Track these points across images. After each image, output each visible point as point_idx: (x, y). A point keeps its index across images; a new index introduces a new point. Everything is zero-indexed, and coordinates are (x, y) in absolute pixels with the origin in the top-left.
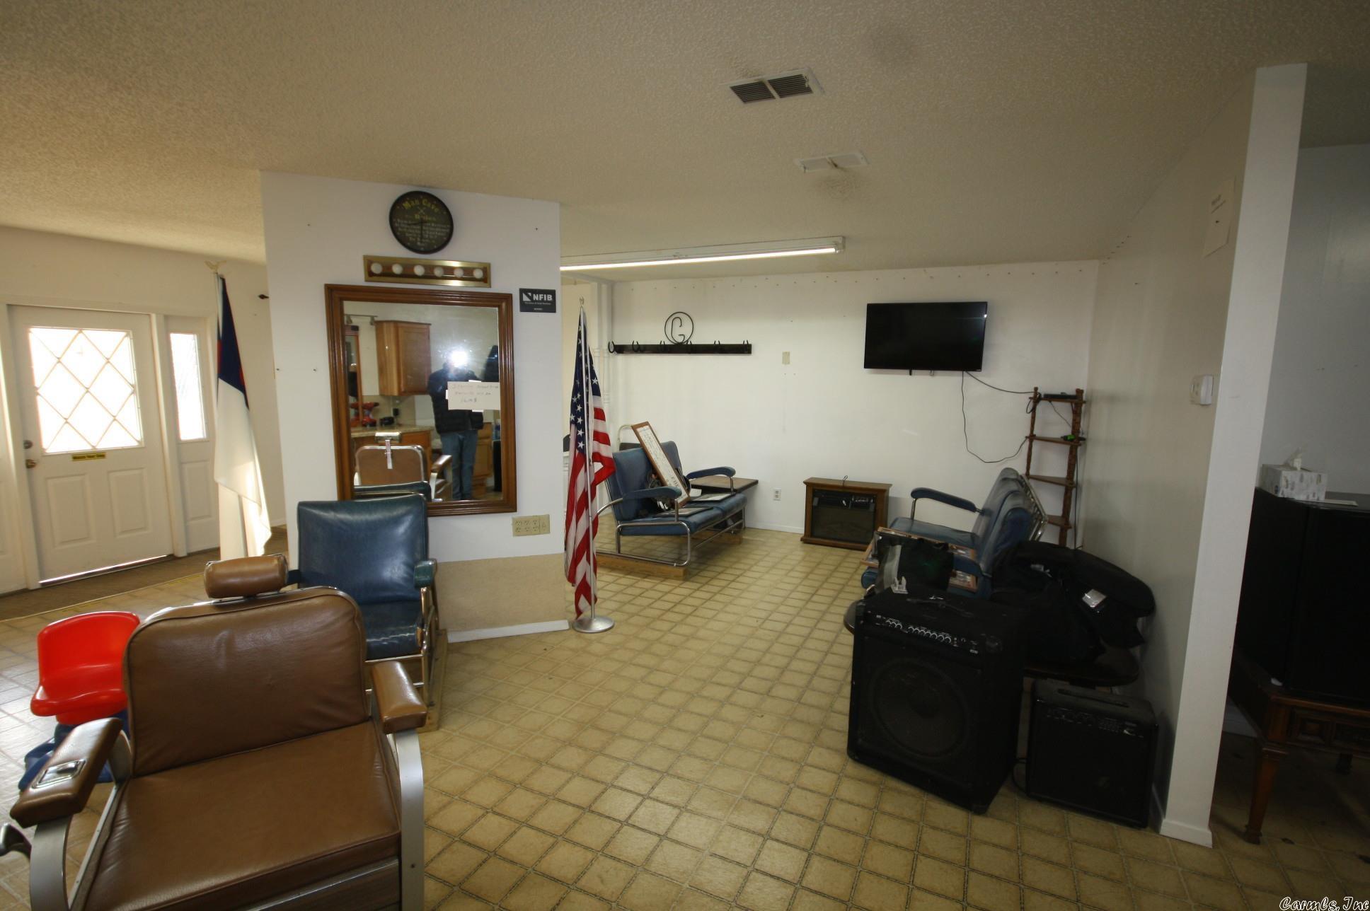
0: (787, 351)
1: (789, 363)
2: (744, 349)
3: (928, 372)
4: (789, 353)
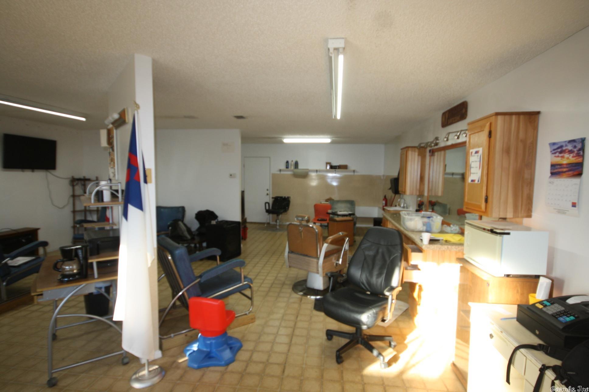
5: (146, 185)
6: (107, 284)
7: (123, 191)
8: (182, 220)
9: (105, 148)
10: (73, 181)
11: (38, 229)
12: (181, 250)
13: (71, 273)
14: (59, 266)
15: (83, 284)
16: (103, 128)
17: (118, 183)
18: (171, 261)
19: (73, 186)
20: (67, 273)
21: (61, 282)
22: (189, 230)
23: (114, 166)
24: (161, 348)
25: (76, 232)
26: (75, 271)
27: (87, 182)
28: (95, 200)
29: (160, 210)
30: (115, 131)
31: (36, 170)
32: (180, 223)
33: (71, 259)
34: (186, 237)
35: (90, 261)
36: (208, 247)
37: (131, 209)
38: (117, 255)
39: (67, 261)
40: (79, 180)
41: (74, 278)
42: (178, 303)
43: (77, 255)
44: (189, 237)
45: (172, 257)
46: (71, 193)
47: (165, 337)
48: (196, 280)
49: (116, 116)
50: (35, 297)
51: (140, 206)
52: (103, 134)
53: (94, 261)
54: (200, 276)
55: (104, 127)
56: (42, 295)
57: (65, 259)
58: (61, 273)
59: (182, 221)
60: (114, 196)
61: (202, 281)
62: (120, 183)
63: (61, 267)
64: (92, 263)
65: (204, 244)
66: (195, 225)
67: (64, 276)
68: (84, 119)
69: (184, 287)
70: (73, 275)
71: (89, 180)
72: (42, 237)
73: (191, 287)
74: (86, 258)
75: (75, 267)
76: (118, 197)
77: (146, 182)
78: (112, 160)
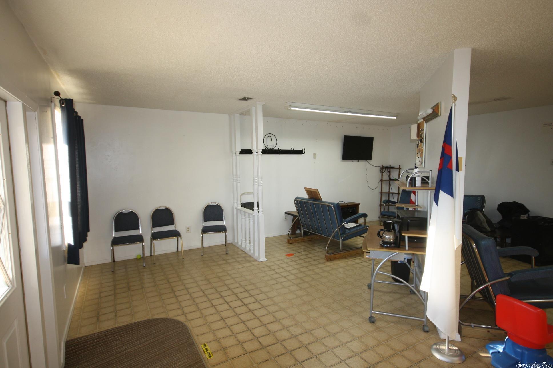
0: (315, 153)
1: (316, 158)
2: (300, 152)
3: (351, 160)
4: (316, 154)
5: (457, 172)
6: (409, 257)
7: (433, 179)
8: (481, 209)
9: (414, 140)
10: (383, 169)
11: (360, 204)
12: (488, 242)
13: (389, 241)
14: (381, 234)
15: (397, 252)
16: (413, 123)
17: (430, 171)
18: (476, 251)
19: (382, 173)
20: (387, 240)
21: (382, 247)
22: (489, 222)
23: (422, 155)
24: (460, 332)
25: (382, 210)
26: (392, 240)
27: (392, 170)
28: (409, 185)
29: (467, 198)
30: (425, 124)
31: (354, 160)
32: (479, 212)
33: (389, 230)
34: (486, 229)
35: (403, 235)
36: (513, 244)
37: (442, 195)
38: (426, 233)
39: (387, 231)
40: (386, 167)
41: (390, 246)
42: (479, 295)
43: (394, 228)
44: (489, 229)
45: (476, 245)
46: (381, 179)
47: (465, 323)
48: (504, 277)
49: (430, 111)
50: (365, 253)
51: (450, 192)
52: (414, 128)
53: (406, 235)
54: (510, 274)
55: (416, 122)
56: (369, 253)
57: (385, 230)
58: (382, 240)
59: (481, 211)
60: (425, 181)
61: (513, 280)
62: (431, 171)
63: (383, 235)
64: (404, 236)
65: (508, 240)
66: (497, 218)
67: (384, 242)
68: (395, 118)
69: (489, 281)
70: (390, 243)
71: (393, 168)
72: (361, 210)
73: (497, 283)
74: (400, 232)
75: (392, 237)
76: (428, 183)
77: (457, 169)
78: (420, 151)
